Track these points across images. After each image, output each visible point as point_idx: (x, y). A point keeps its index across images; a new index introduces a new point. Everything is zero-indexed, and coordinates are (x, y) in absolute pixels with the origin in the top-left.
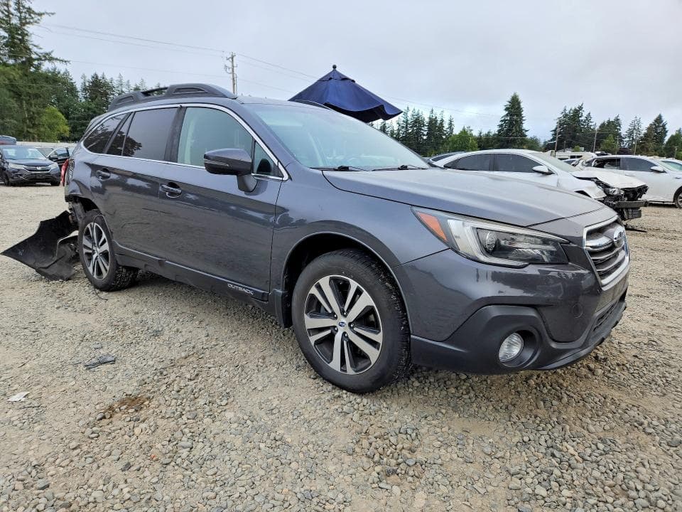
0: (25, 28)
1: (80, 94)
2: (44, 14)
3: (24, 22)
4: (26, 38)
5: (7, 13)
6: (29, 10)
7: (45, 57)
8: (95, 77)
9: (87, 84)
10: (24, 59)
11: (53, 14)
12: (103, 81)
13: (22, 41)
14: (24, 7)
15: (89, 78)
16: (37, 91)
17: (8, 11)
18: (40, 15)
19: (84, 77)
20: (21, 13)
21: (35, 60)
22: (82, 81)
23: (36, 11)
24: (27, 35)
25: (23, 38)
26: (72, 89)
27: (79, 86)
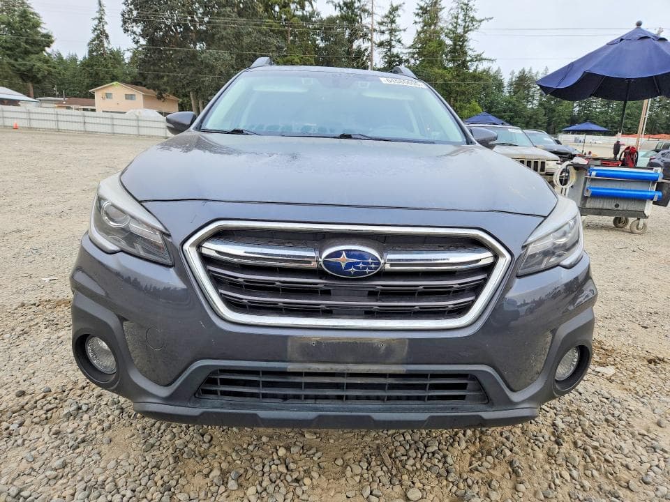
0: (467, 35)
1: (506, 90)
2: (483, 20)
3: (466, 30)
4: (465, 43)
5: (455, 25)
6: (473, 19)
7: (476, 58)
8: (523, 72)
9: (514, 80)
10: (460, 63)
11: (491, 19)
12: (528, 75)
13: (461, 46)
14: (469, 17)
15: (517, 74)
16: (464, 89)
17: (457, 23)
18: (481, 21)
19: (513, 73)
20: (466, 22)
21: (468, 61)
22: (511, 76)
23: (478, 19)
24: (466, 41)
25: (463, 44)
26: (500, 85)
27: (506, 83)
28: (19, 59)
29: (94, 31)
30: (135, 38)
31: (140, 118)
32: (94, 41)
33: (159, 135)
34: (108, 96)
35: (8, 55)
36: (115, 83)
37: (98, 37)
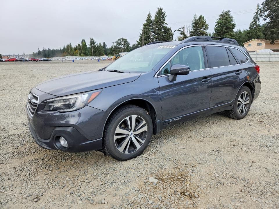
28: (222, 36)
29: (253, 18)
30: (264, 18)
31: (258, 54)
32: (252, 22)
33: (266, 60)
34: (249, 45)
35: (219, 35)
36: (253, 39)
37: (255, 20)
